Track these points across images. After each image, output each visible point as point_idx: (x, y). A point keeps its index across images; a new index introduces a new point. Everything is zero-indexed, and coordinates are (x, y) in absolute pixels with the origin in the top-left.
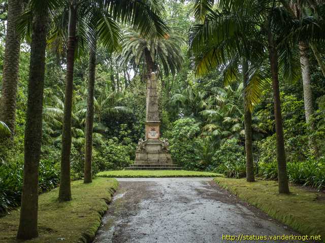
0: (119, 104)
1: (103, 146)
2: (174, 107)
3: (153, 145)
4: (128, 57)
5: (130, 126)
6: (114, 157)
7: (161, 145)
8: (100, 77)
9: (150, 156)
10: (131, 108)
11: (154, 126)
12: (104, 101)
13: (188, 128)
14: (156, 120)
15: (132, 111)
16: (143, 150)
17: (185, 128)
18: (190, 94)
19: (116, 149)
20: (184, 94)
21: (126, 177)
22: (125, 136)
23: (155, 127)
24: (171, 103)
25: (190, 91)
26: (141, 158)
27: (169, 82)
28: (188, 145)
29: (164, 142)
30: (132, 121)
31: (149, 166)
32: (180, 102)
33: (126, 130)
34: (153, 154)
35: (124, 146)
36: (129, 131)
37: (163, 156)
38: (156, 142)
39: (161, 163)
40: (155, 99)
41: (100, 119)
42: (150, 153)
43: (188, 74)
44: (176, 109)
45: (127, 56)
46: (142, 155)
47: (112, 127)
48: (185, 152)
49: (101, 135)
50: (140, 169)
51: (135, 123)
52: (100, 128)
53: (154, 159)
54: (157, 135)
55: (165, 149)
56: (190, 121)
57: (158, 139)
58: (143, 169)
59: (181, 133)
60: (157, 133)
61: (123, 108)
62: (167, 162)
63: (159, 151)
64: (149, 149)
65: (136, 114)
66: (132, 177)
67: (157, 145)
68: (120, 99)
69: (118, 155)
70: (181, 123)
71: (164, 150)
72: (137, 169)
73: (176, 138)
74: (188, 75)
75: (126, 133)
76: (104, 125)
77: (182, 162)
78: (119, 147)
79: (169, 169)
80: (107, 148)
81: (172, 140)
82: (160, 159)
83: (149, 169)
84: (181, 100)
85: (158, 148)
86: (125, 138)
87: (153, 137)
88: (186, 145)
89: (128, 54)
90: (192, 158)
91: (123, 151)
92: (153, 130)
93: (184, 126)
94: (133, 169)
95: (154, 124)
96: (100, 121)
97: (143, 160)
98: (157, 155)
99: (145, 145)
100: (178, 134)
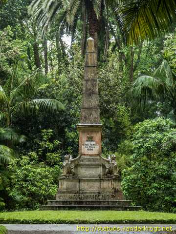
0: (42, 95)
1: (10, 167)
2: (138, 99)
3: (88, 166)
4: (54, 13)
5: (61, 133)
6: (30, 187)
7: (104, 167)
8: (10, 49)
9: (84, 186)
10: (63, 102)
11: (92, 132)
12: (16, 89)
13: (160, 136)
14: (95, 122)
15: (63, 106)
16: (72, 175)
17: (153, 135)
18: (167, 75)
19: (34, 172)
20: (158, 75)
21: (37, 222)
22: (49, 151)
23: (94, 135)
24: (133, 92)
25: (167, 71)
26: (67, 189)
27: (133, 55)
28: (161, 166)
29: (108, 162)
30: (64, 124)
31: (81, 203)
32: (150, 90)
33: (51, 140)
34: (88, 181)
35: (48, 168)
36: (57, 142)
37: (106, 185)
38: (94, 160)
39: (104, 197)
40: (93, 85)
41: (8, 121)
42: (84, 181)
43: (166, 39)
44: (142, 102)
45: (52, 11)
46: (70, 183)
47: (31, 135)
48: (154, 179)
49: (8, 150)
50: (64, 208)
51: (69, 128)
52: (8, 136)
53: (91, 190)
54: (96, 149)
55: (111, 172)
56: (164, 123)
57: (98, 155)
58: (70, 208)
59: (146, 145)
60: (97, 144)
61: (47, 101)
62: (113, 196)
63: (99, 176)
64: (83, 172)
65: (72, 111)
66: (47, 222)
67: (97, 166)
68: (44, 86)
69: (37, 184)
70: (146, 128)
71: (109, 175)
72: (59, 208)
73: (139, 154)
74: (165, 42)
75: (51, 145)
76: (16, 131)
77: (149, 197)
78: (39, 170)
79: (117, 209)
80: (19, 171)
81: (131, 157)
82: (101, 190)
83: (81, 209)
84: (150, 87)
85: (99, 171)
86: (49, 154)
87: (90, 152)
88: (156, 166)
89: (54, 7)
90: (168, 189)
91: (46, 177)
92: (90, 139)
93: (153, 132)
94: (52, 208)
95: (92, 129)
96: (8, 123)
97: (70, 192)
98: (97, 184)
99: (76, 167)
100: (141, 147)
